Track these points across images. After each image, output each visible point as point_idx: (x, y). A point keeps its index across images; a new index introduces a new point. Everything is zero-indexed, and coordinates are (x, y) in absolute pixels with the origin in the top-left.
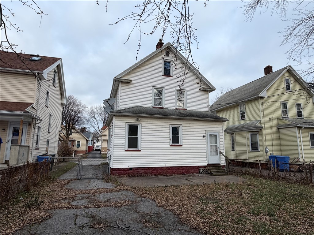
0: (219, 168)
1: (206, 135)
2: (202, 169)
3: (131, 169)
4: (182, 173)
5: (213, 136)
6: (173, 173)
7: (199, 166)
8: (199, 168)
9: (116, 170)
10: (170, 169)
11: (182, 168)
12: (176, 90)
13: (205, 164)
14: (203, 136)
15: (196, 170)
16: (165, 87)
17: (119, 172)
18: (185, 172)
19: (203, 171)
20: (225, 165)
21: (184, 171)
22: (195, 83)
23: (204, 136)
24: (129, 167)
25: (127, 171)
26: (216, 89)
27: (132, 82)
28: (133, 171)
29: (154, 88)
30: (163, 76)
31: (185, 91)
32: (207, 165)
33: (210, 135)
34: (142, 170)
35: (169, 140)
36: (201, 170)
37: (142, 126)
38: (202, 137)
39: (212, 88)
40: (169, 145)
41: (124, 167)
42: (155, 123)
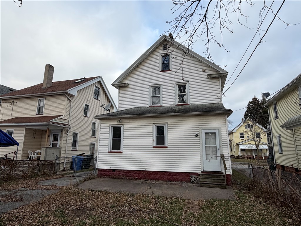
0: (217, 177)
1: (200, 133)
2: (195, 177)
3: (114, 170)
4: (168, 179)
5: (210, 134)
6: (156, 179)
7: (189, 173)
8: (191, 176)
9: (101, 171)
10: (154, 173)
11: (167, 174)
12: (176, 84)
13: (199, 171)
14: (195, 135)
15: (185, 177)
16: (163, 84)
17: (103, 172)
18: (171, 179)
19: (196, 179)
20: (231, 174)
21: (170, 177)
22: (200, 71)
23: (197, 135)
24: (111, 168)
25: (110, 173)
26: (228, 73)
27: (129, 85)
28: (116, 173)
29: (151, 87)
30: (160, 72)
31: (187, 83)
32: (201, 172)
33: (205, 133)
34: (124, 172)
35: (152, 141)
36: (193, 178)
37: (124, 127)
38: (195, 137)
39: (222, 72)
40: (152, 147)
41: (107, 168)
42: (137, 123)
